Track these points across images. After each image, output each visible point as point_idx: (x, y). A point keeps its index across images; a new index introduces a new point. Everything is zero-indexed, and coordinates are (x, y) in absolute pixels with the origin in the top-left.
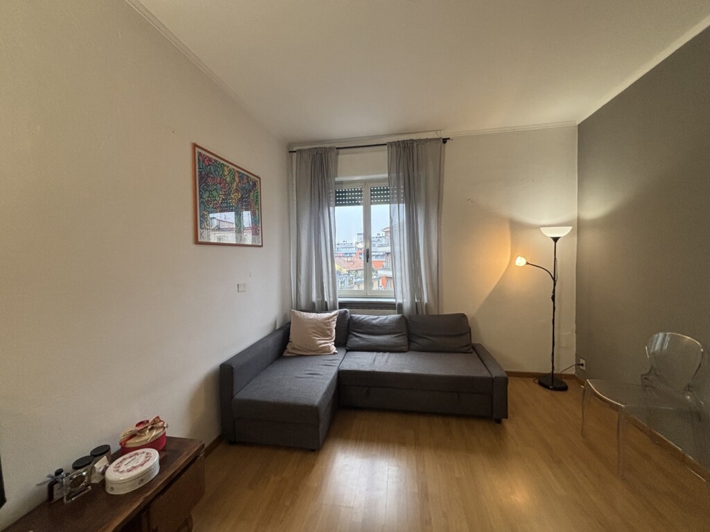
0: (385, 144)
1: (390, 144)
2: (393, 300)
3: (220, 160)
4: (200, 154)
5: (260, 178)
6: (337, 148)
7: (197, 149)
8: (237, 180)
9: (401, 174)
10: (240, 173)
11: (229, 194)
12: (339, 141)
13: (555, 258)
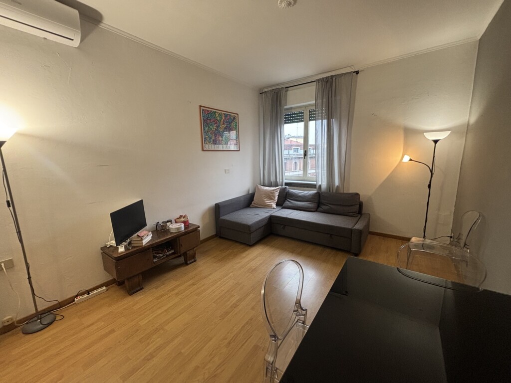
0: (315, 81)
1: (318, 81)
2: (315, 183)
3: (213, 110)
4: (203, 110)
5: (238, 114)
6: (286, 88)
7: (201, 108)
8: (223, 118)
9: (324, 100)
10: (224, 114)
11: (219, 126)
12: (287, 82)
13: (434, 156)
